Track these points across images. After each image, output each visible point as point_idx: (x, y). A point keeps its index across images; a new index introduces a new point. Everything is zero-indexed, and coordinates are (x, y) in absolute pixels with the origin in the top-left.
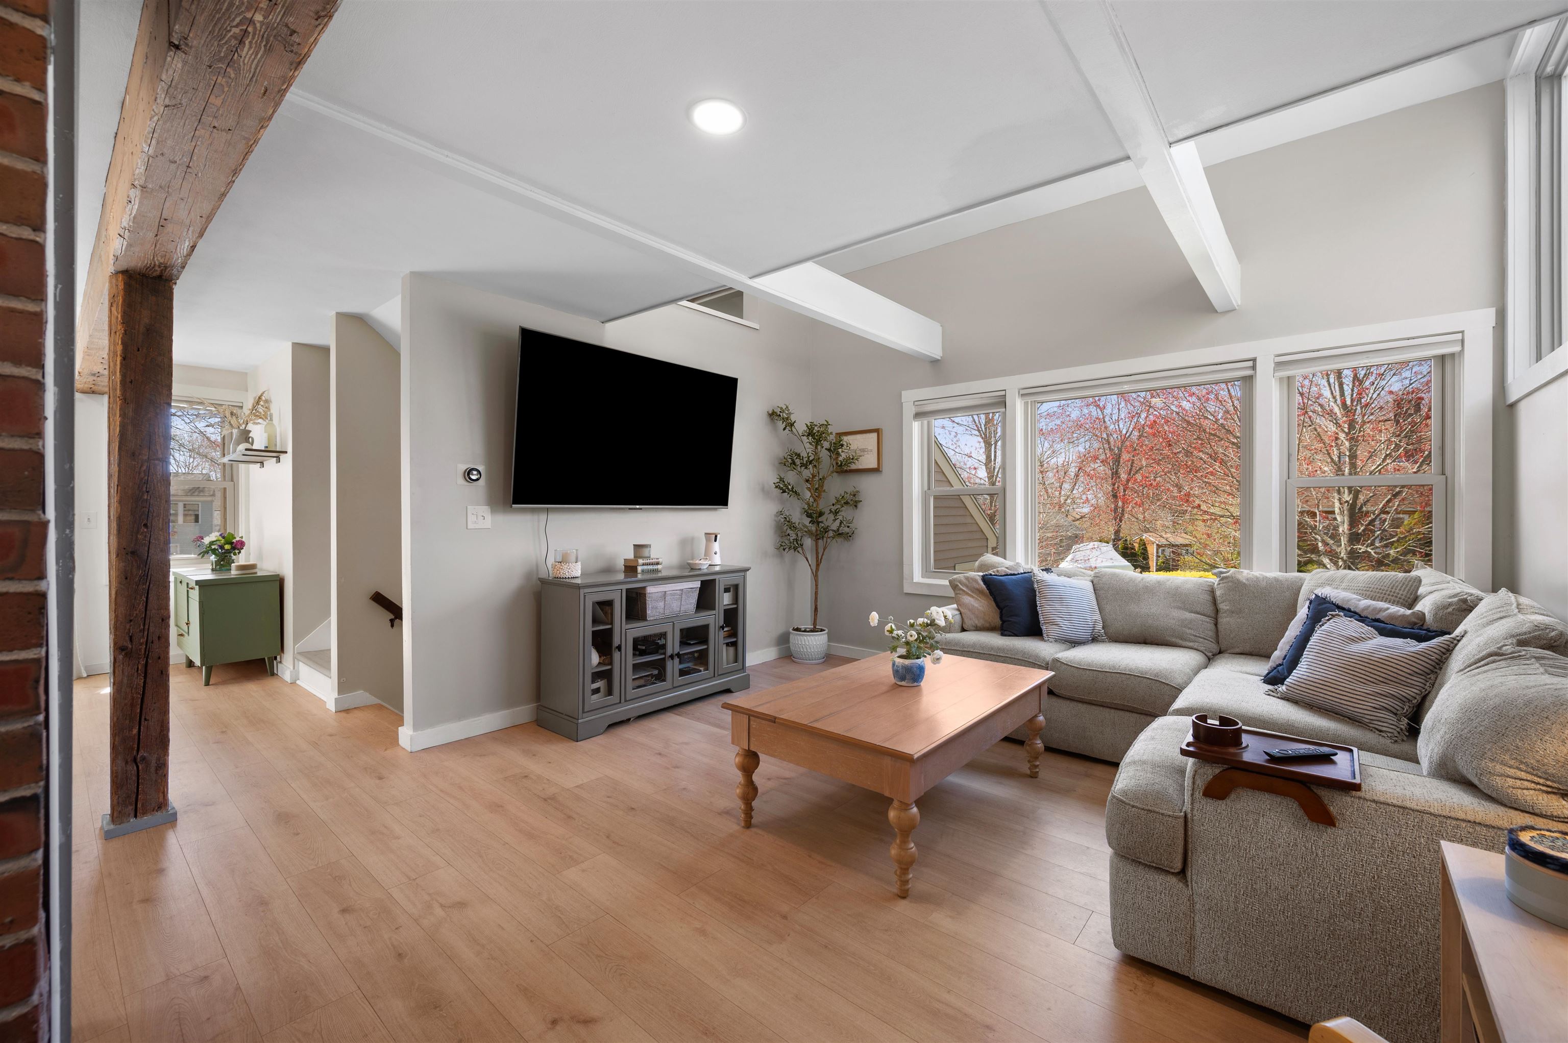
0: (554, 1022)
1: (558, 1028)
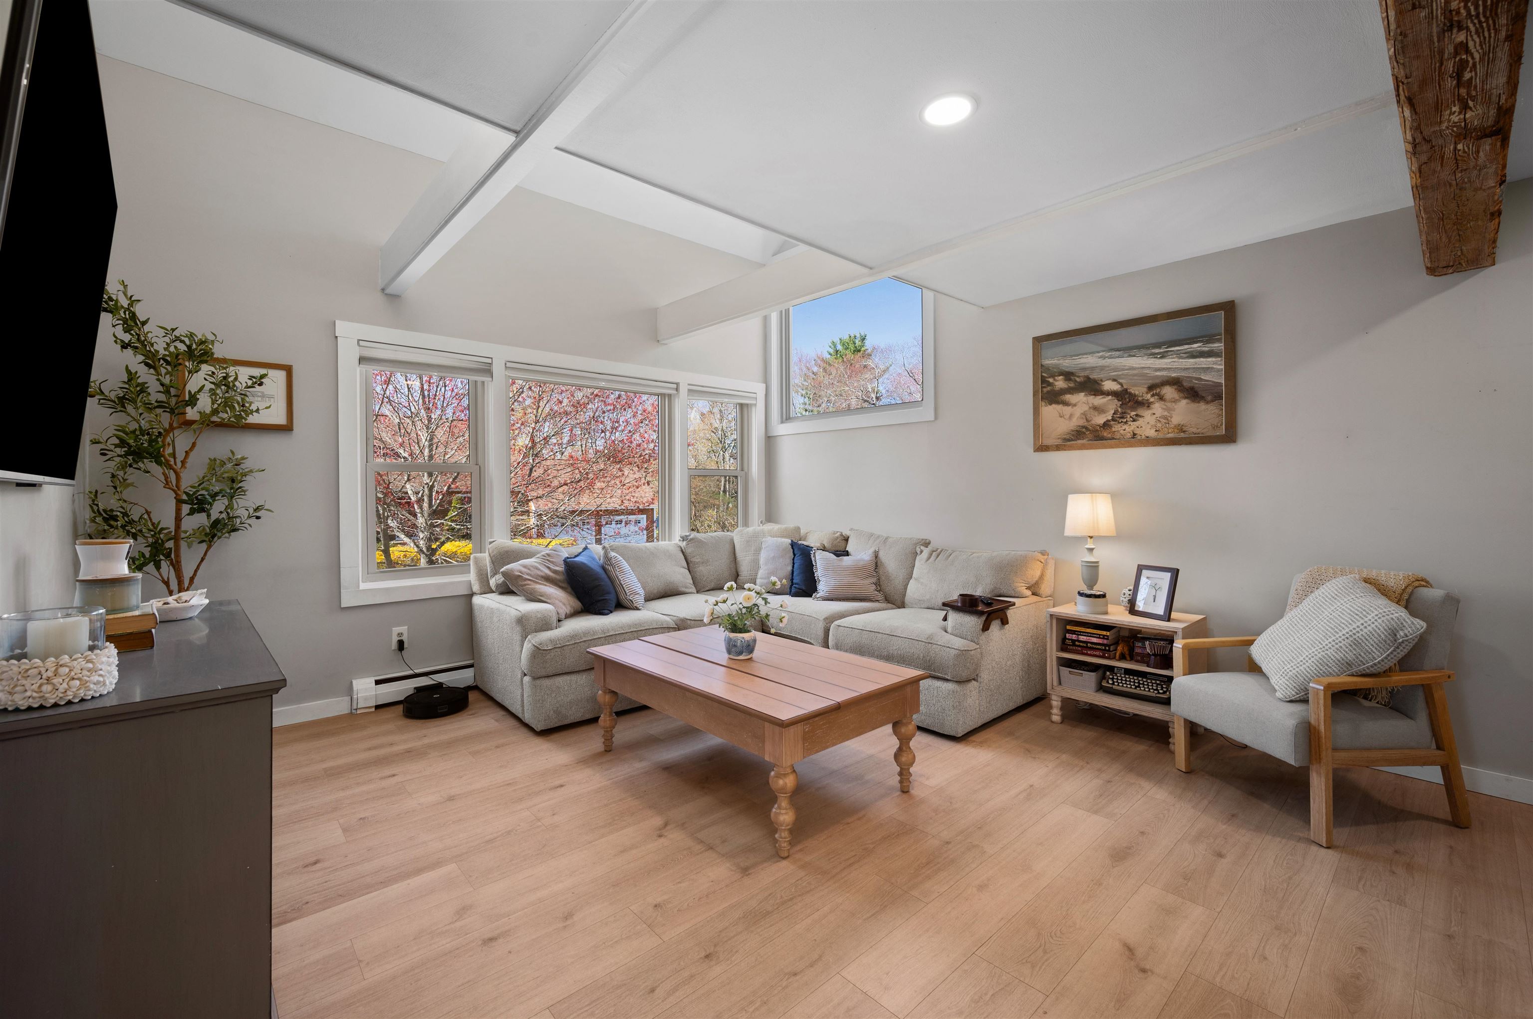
0: (1144, 971)
1: (1148, 967)
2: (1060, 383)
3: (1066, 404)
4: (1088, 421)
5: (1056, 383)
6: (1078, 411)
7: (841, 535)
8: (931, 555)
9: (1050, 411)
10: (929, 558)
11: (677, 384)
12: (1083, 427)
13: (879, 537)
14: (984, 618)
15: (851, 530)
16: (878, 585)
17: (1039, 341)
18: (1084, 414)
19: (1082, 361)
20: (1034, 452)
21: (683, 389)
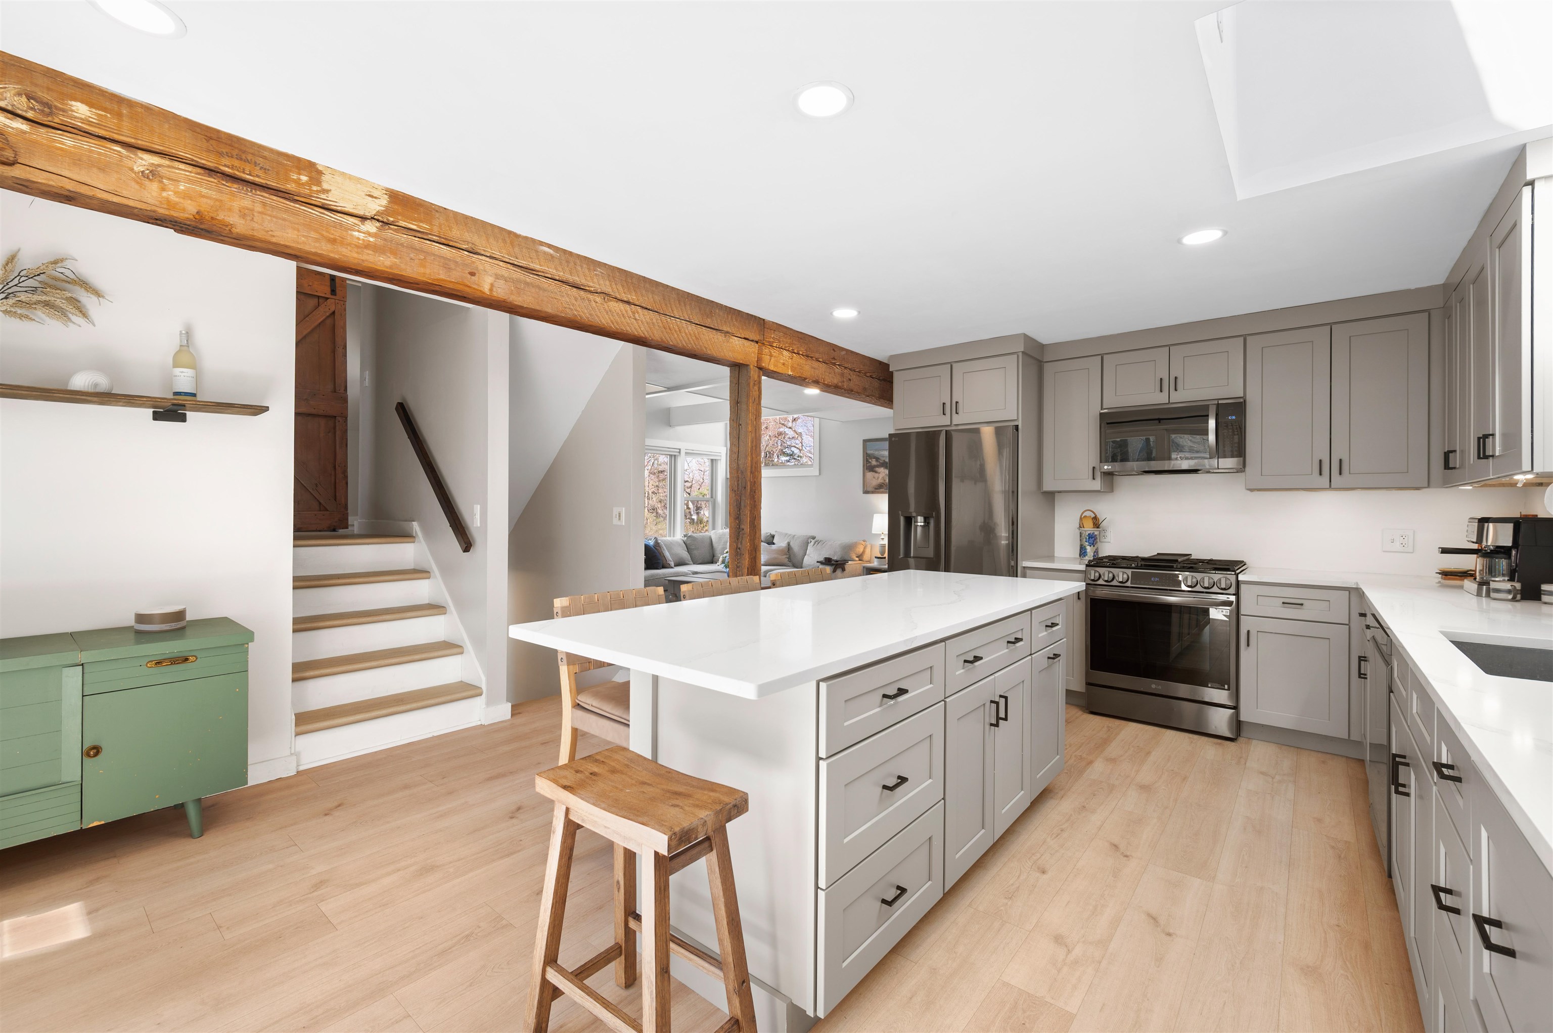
2: (874, 462)
3: (876, 472)
4: (884, 481)
5: (872, 462)
6: (881, 476)
7: (771, 534)
8: (815, 543)
9: (870, 475)
10: (814, 545)
11: (680, 449)
12: (882, 483)
13: (790, 535)
14: (833, 567)
15: (776, 532)
16: (789, 559)
17: (865, 441)
18: (883, 477)
19: (883, 453)
20: (863, 493)
21: (683, 452)
